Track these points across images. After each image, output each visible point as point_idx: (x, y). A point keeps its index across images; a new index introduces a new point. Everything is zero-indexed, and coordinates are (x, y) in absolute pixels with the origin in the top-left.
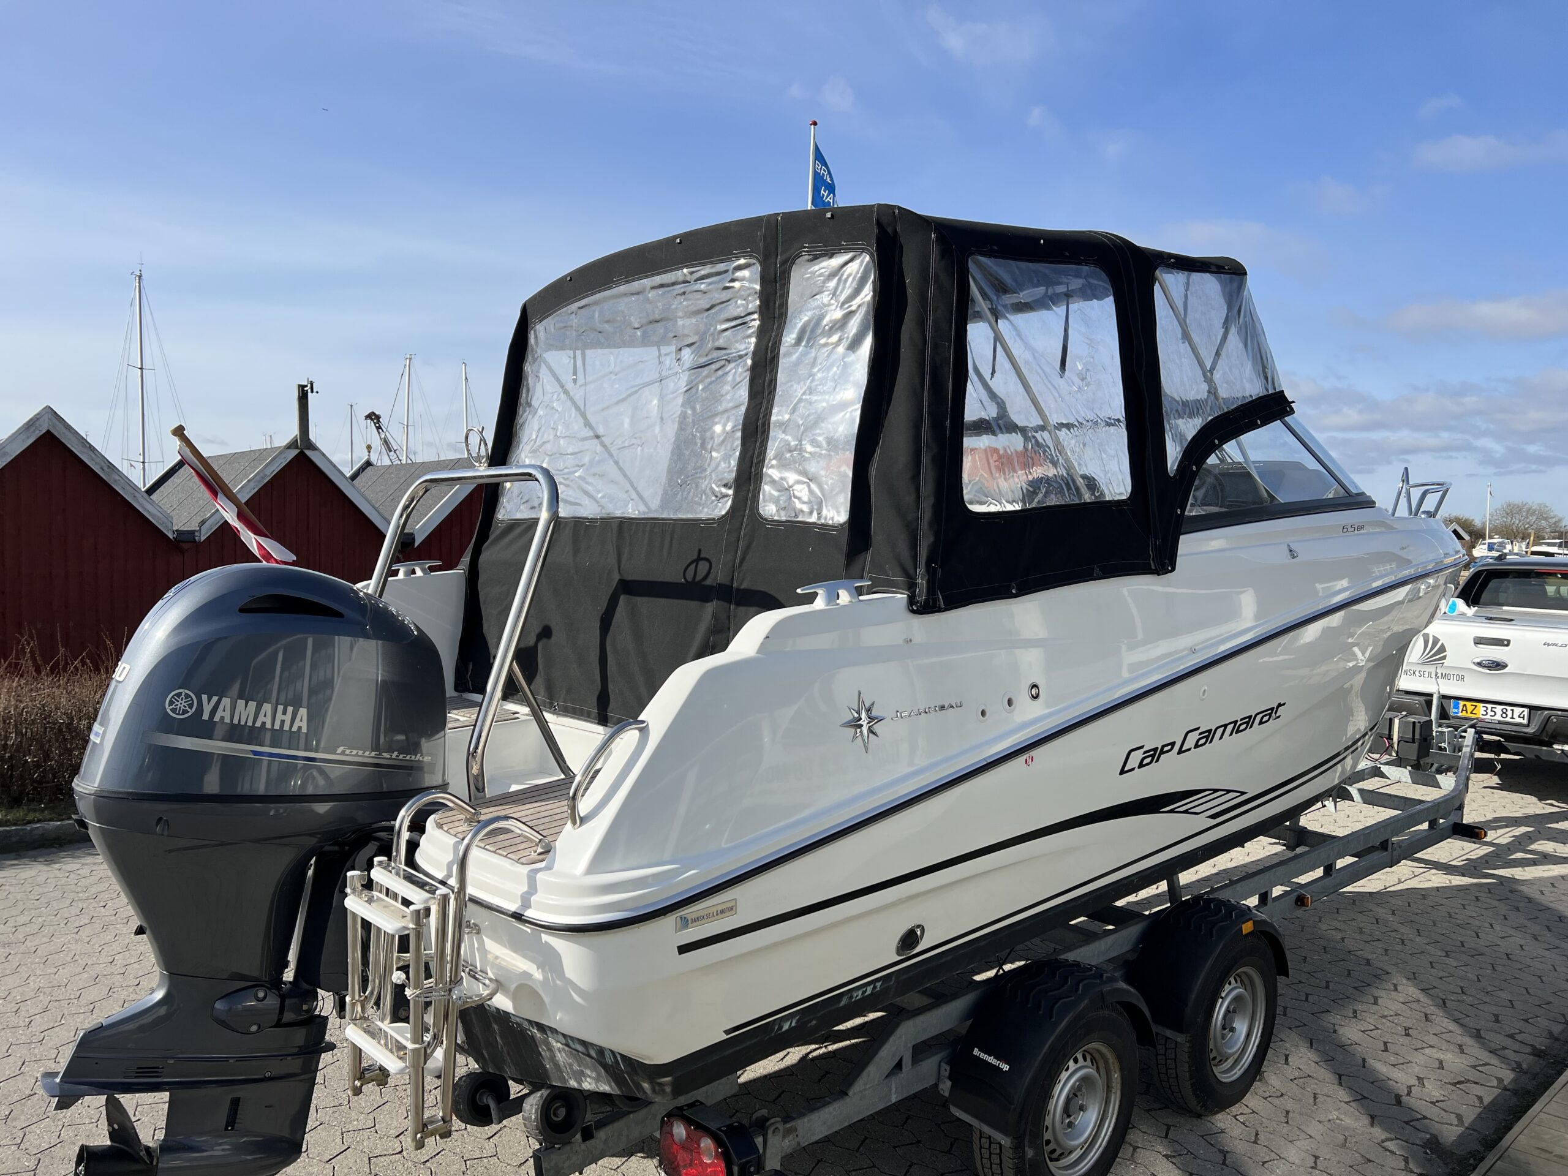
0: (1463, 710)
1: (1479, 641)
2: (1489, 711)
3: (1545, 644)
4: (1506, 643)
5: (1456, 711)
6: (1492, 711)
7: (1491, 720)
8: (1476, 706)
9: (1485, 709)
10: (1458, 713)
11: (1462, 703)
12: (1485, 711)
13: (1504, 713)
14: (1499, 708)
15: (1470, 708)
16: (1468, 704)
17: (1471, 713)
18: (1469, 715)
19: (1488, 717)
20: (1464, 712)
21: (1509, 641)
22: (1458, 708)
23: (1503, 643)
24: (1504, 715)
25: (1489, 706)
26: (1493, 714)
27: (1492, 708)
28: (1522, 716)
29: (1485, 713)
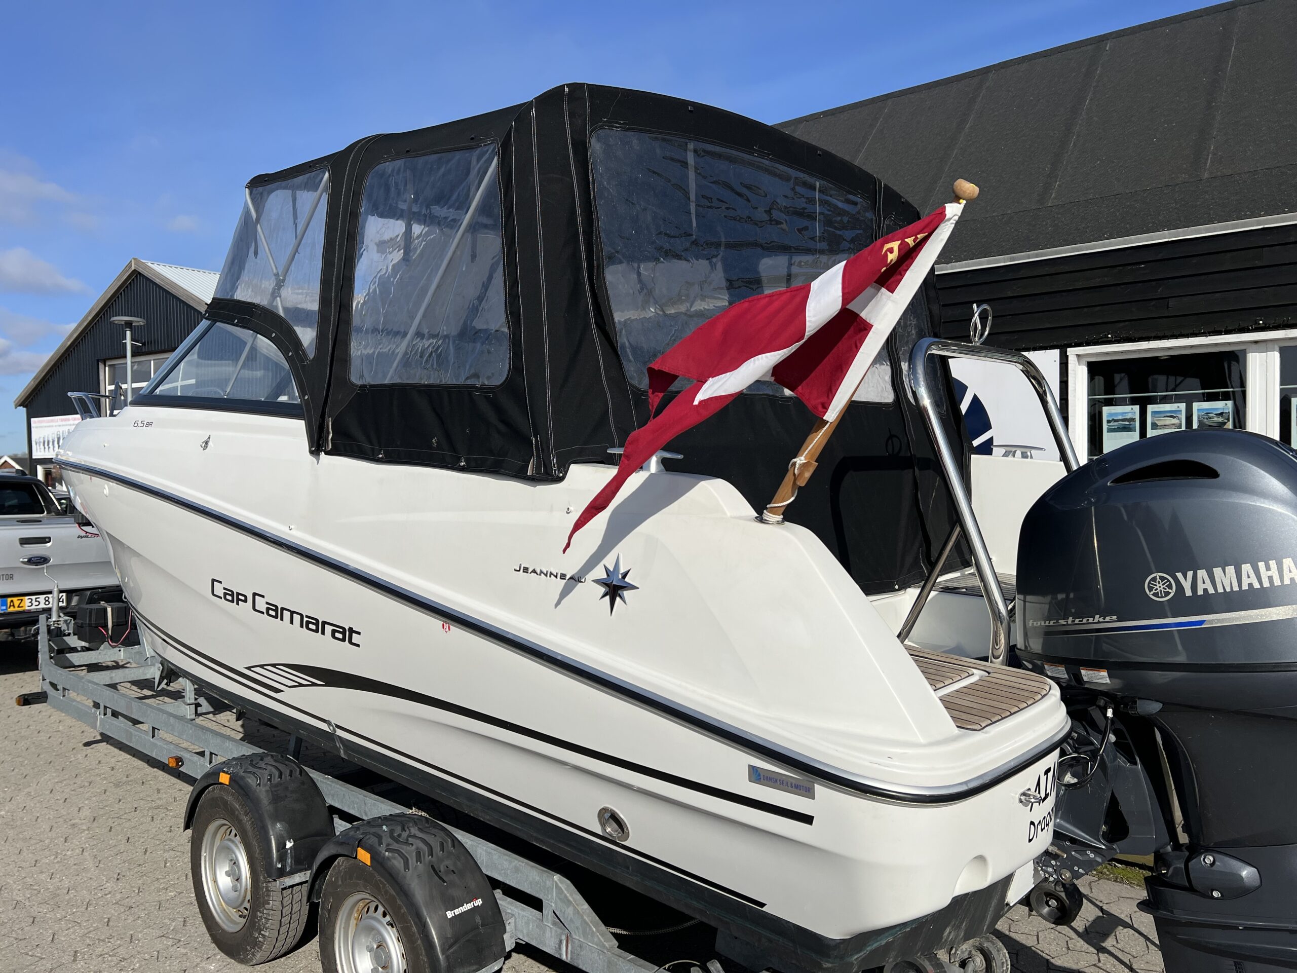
0: (10, 606)
1: (25, 541)
2: (33, 602)
3: (78, 537)
4: (47, 540)
5: (4, 608)
6: (36, 601)
7: (37, 609)
8: (22, 600)
9: (30, 600)
10: (6, 609)
11: (9, 600)
12: (31, 602)
13: (47, 601)
14: (42, 598)
15: (16, 603)
16: (15, 599)
17: (19, 607)
18: (17, 609)
19: (33, 607)
20: (12, 607)
21: (50, 538)
22: (6, 606)
23: (44, 540)
24: (47, 603)
25: (33, 597)
26: (37, 603)
27: (36, 598)
28: (61, 600)
29: (30, 604)
